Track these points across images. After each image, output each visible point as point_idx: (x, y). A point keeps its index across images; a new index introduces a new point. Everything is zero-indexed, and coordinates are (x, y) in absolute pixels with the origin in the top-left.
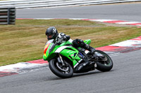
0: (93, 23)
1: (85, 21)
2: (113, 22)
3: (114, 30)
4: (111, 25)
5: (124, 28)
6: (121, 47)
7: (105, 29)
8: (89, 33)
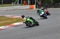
0: (5, 17)
1: (2, 16)
2: (12, 17)
3: (12, 19)
4: (11, 17)
5: (16, 19)
6: (15, 25)
7: (9, 19)
8: (4, 20)
